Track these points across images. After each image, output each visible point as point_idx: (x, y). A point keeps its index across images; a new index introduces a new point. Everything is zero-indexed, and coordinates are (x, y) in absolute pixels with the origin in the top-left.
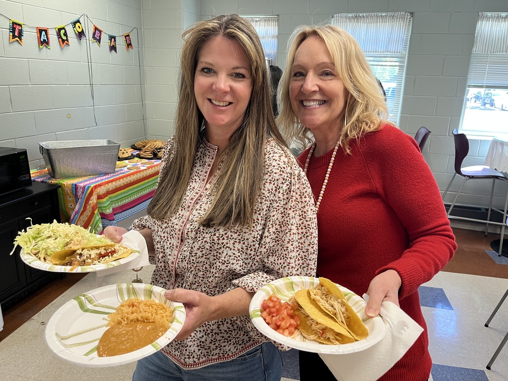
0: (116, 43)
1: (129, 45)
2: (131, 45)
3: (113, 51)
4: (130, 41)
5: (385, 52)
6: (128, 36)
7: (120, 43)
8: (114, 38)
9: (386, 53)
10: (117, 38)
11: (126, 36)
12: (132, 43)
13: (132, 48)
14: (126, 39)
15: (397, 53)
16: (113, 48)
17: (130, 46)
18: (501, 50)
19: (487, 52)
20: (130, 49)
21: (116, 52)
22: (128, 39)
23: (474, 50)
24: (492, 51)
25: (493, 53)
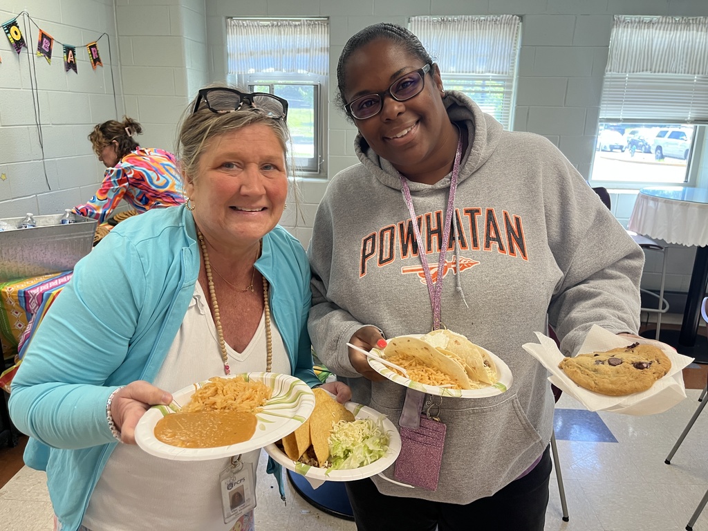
0: (76, 57)
1: (96, 61)
2: (100, 61)
3: (71, 71)
4: (98, 54)
5: (485, 72)
6: (94, 46)
7: (83, 57)
8: (73, 49)
9: (487, 74)
10: (76, 50)
11: (90, 47)
12: (101, 57)
13: (102, 66)
14: (91, 51)
15: (502, 73)
16: (71, 66)
17: (98, 63)
18: (645, 68)
19: (625, 72)
20: (98, 67)
21: (76, 72)
22: (94, 51)
23: (609, 68)
24: (632, 70)
25: (633, 72)
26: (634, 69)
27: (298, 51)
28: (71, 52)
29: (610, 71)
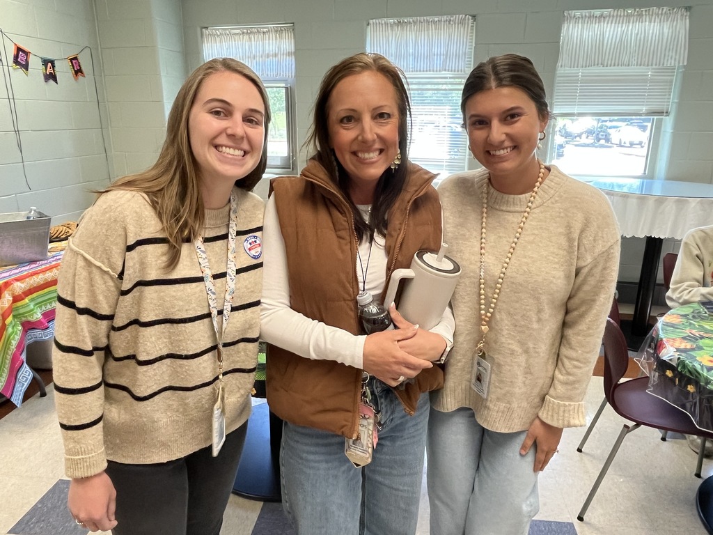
0: (56, 69)
1: (78, 72)
2: (81, 72)
3: (51, 82)
4: (79, 66)
5: (443, 70)
6: (76, 58)
7: (63, 70)
8: (52, 63)
9: (443, 72)
10: (56, 63)
11: (71, 60)
12: (83, 68)
13: (84, 76)
14: (72, 63)
15: (458, 71)
16: (51, 77)
17: (79, 74)
18: (596, 63)
19: (577, 67)
20: (80, 78)
21: (57, 83)
22: (76, 63)
23: (560, 65)
24: (584, 65)
25: (586, 67)
26: (586, 63)
27: (268, 56)
28: (50, 64)
29: (561, 66)
